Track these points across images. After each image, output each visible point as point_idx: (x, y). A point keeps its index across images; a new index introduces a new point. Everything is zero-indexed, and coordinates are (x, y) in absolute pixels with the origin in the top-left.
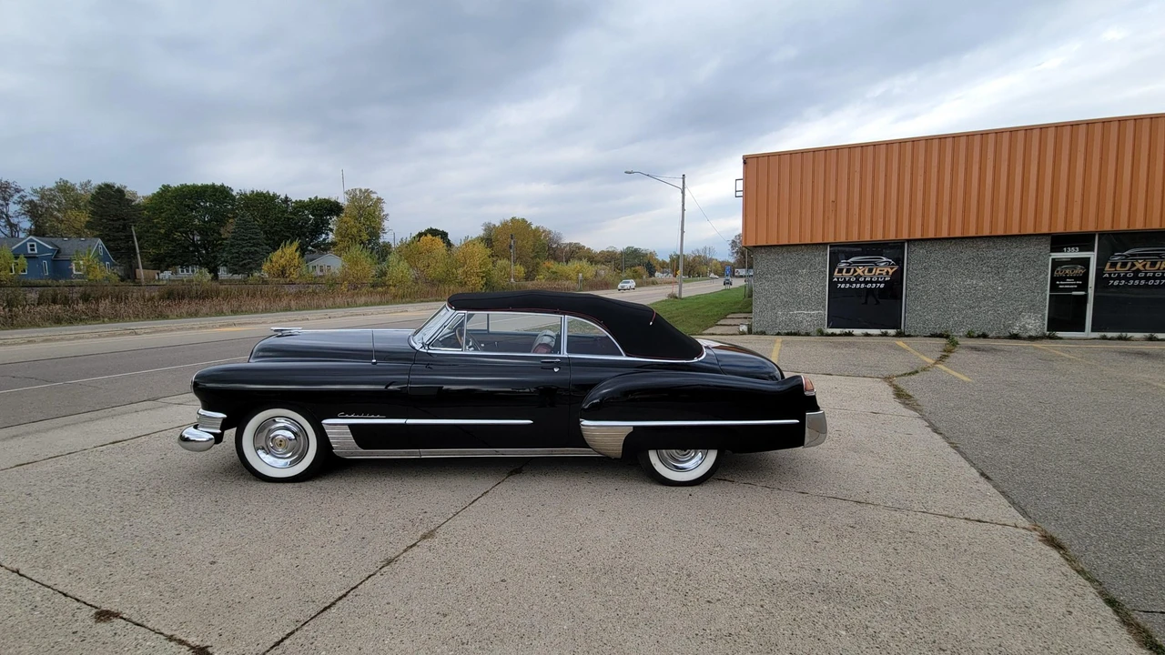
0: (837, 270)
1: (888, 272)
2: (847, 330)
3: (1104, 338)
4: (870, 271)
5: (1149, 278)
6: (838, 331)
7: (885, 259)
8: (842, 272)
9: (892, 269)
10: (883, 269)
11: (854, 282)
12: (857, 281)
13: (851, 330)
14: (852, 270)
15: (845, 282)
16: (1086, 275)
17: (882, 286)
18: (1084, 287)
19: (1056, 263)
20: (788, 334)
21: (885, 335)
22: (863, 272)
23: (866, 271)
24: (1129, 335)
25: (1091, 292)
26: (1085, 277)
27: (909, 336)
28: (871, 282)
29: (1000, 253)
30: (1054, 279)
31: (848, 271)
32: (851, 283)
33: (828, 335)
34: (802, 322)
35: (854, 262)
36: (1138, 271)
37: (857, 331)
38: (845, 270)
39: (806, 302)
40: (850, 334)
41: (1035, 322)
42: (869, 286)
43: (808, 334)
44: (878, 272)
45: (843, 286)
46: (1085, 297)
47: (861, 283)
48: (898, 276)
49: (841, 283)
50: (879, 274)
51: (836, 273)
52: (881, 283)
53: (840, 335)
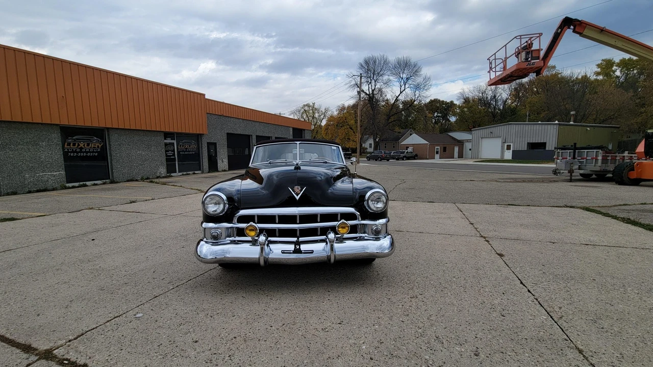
0: (66, 144)
1: (98, 146)
2: (81, 183)
3: (183, 175)
4: (88, 145)
5: (190, 151)
6: (76, 184)
7: (96, 138)
8: (70, 145)
9: (100, 144)
10: (96, 144)
11: (79, 152)
12: (81, 152)
13: (85, 183)
14: (77, 144)
15: (73, 152)
16: (174, 149)
17: (96, 154)
18: (174, 155)
19: (166, 145)
20: (38, 191)
21: (104, 183)
22: (84, 145)
23: (86, 145)
24: (189, 172)
25: (176, 156)
26: (174, 151)
27: (117, 182)
28: (90, 152)
29: (148, 138)
30: (166, 151)
31: (74, 145)
32: (77, 153)
33: (69, 188)
34: (47, 181)
35: (77, 139)
36: (186, 149)
37: (88, 183)
38: (72, 144)
39: (48, 166)
40: (85, 186)
41: (163, 170)
42: (89, 154)
43: (54, 189)
44: (93, 146)
45: (72, 154)
46: (175, 158)
47: (83, 152)
48: (104, 148)
49: (71, 152)
50: (94, 147)
51: (66, 146)
52: (95, 152)
53: (78, 187)
